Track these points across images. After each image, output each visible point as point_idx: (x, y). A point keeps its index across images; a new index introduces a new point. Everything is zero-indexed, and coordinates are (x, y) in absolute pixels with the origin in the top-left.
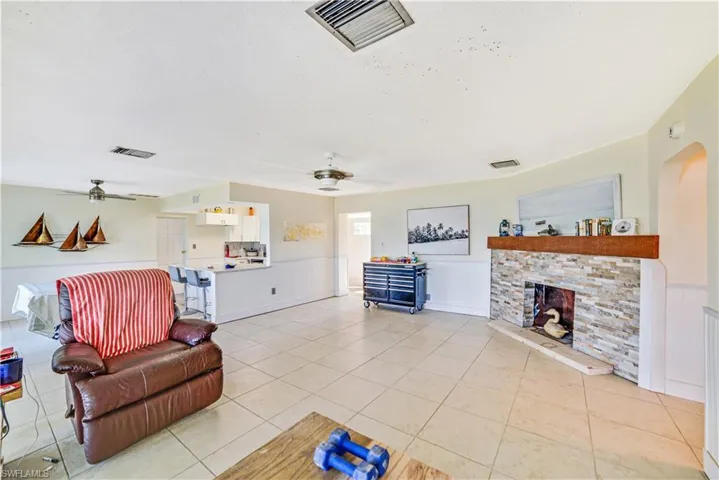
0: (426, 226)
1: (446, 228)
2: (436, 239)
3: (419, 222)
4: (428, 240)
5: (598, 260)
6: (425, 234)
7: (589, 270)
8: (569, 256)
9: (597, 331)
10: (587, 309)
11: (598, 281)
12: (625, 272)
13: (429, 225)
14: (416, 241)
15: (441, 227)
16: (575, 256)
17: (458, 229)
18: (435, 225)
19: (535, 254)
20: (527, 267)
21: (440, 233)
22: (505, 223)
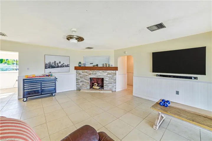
0: (54, 62)
1: (62, 63)
2: (58, 67)
3: (51, 60)
4: (55, 67)
5: (108, 71)
6: (53, 65)
7: (107, 73)
8: (102, 71)
9: (109, 85)
10: (107, 81)
11: (109, 75)
12: (114, 73)
13: (55, 62)
14: (49, 68)
15: (60, 63)
16: (104, 71)
17: (66, 64)
18: (57, 62)
19: (93, 71)
20: (90, 74)
21: (59, 65)
22: (80, 63)
